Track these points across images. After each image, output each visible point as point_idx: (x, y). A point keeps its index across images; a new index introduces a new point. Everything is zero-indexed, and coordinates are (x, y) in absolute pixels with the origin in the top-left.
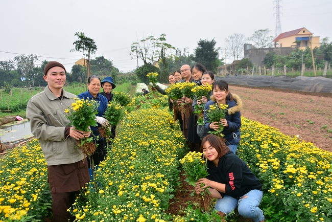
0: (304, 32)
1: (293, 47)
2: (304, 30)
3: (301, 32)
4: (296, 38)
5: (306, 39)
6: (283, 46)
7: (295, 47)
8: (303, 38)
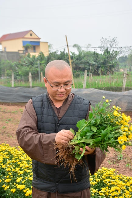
0: (31, 35)
1: (20, 52)
2: (31, 32)
3: (28, 36)
4: (24, 42)
5: (34, 44)
6: (8, 50)
7: (22, 52)
8: (31, 42)
